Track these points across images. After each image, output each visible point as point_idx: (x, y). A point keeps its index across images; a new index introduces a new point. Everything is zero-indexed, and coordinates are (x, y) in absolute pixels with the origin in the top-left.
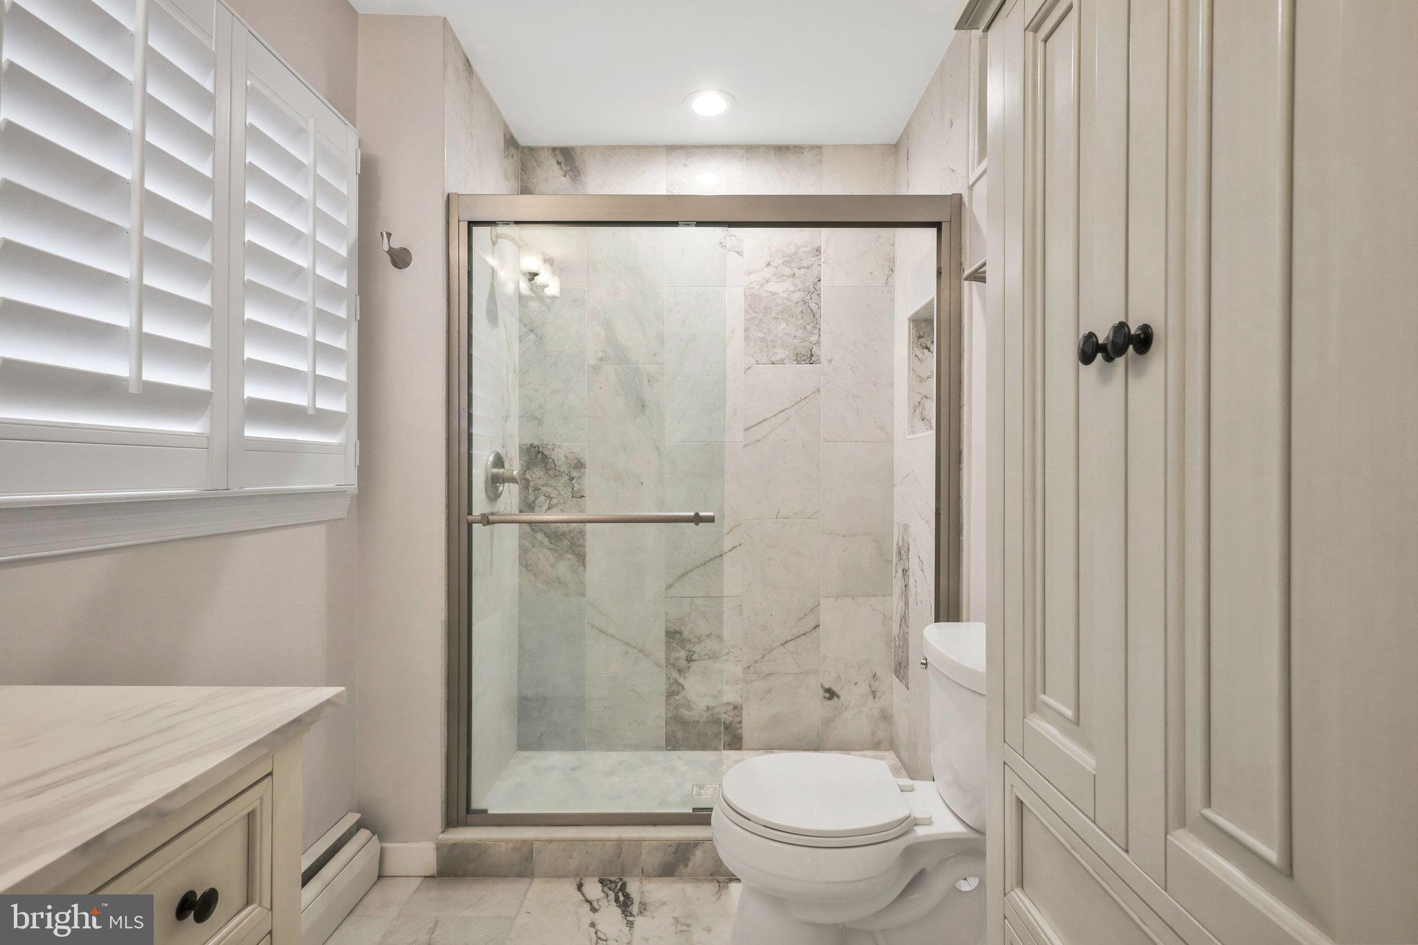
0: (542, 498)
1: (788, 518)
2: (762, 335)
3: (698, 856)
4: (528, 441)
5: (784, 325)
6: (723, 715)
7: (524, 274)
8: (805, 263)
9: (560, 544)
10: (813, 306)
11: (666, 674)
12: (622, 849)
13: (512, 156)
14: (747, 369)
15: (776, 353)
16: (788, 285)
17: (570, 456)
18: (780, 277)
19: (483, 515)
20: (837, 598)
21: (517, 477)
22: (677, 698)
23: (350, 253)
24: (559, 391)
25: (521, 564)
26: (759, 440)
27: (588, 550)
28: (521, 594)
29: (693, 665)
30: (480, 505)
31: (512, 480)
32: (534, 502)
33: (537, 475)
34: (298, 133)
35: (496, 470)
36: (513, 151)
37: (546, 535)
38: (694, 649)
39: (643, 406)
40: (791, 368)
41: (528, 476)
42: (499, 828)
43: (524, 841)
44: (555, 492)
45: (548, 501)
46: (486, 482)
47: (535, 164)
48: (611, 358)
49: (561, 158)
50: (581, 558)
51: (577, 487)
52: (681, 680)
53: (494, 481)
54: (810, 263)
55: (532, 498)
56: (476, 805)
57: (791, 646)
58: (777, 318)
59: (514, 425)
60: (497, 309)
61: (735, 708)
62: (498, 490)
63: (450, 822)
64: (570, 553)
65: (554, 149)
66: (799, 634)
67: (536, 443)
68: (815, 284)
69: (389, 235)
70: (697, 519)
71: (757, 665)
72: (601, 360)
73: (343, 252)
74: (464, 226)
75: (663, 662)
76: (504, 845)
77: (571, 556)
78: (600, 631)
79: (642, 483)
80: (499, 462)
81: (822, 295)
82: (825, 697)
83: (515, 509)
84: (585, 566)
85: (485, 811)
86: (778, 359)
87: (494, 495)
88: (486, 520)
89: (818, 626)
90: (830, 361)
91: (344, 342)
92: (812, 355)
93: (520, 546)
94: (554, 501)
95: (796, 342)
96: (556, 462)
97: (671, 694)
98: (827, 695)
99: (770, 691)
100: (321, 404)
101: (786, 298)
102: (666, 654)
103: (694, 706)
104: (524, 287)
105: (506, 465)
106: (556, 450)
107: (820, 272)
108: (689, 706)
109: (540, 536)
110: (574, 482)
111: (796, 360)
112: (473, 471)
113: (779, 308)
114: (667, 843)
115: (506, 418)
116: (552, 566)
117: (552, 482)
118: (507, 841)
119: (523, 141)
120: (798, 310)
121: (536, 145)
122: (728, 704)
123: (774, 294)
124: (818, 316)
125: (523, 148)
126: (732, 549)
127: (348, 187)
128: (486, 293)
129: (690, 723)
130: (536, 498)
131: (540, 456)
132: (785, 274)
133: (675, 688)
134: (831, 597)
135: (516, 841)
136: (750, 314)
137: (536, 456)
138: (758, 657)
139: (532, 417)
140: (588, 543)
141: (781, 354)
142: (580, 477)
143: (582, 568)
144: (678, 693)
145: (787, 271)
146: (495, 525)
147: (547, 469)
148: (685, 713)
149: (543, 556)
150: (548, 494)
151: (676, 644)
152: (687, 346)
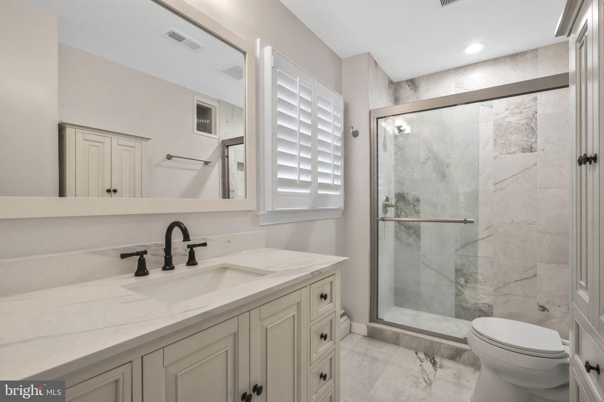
0: (403, 213)
1: (518, 224)
2: (503, 142)
3: (465, 356)
4: (398, 192)
5: (515, 136)
6: (483, 308)
7: (396, 127)
8: (527, 106)
9: (410, 231)
10: (532, 125)
11: (455, 287)
12: (433, 344)
13: (391, 87)
14: (496, 157)
15: (511, 149)
16: (518, 117)
17: (414, 197)
18: (513, 114)
19: (382, 218)
20: (547, 263)
21: (394, 205)
22: (461, 297)
23: (342, 135)
24: (409, 172)
25: (395, 237)
26: (502, 189)
27: (421, 234)
28: (395, 249)
29: (469, 285)
30: (381, 215)
31: (392, 206)
32: (400, 214)
33: (401, 204)
34: (328, 104)
35: (386, 203)
36: (392, 86)
37: (405, 227)
38: (468, 278)
39: (445, 176)
40: (520, 156)
41: (398, 205)
42: (387, 326)
43: (396, 332)
44: (408, 211)
45: (405, 214)
46: (383, 207)
47: (399, 88)
48: (430, 158)
49: (409, 83)
50: (418, 236)
51: (417, 209)
52: (462, 290)
53: (386, 206)
54: (530, 105)
55: (399, 213)
56: (380, 317)
57: (519, 283)
58: (511, 133)
59: (392, 186)
60: (386, 143)
61: (489, 306)
62: (387, 210)
63: (371, 320)
64: (414, 234)
65: (407, 81)
66: (524, 278)
67: (401, 192)
68: (533, 115)
69: (352, 127)
70: (465, 222)
71: (501, 289)
72: (427, 159)
73: (340, 135)
74: (375, 120)
75: (454, 281)
76: (389, 332)
77: (415, 236)
78: (426, 265)
79: (444, 208)
80: (387, 199)
81: (538, 120)
82: (540, 310)
83: (393, 216)
84: (420, 240)
85: (383, 320)
86: (512, 151)
87: (385, 212)
88: (383, 220)
89: (535, 275)
90: (543, 150)
91: (340, 163)
92: (532, 148)
93: (395, 231)
94: (408, 214)
95: (522, 143)
96: (409, 199)
97: (457, 295)
98: (541, 309)
99: (508, 301)
100: (335, 183)
101: (517, 123)
102: (455, 278)
103: (469, 302)
104: (396, 132)
105: (390, 201)
106: (409, 195)
107: (536, 109)
108: (466, 301)
109: (402, 227)
110: (415, 207)
111: (523, 151)
112: (379, 203)
113: (513, 128)
114: (452, 347)
115: (390, 184)
116: (407, 239)
117: (407, 207)
118: (390, 331)
119: (394, 81)
120: (524, 128)
121: (400, 81)
122: (486, 304)
123: (510, 122)
124: (535, 129)
125: (395, 83)
126: (488, 237)
127: (340, 115)
128: (383, 139)
129: (466, 308)
130: (401, 213)
131: (402, 197)
132: (516, 112)
133: (459, 293)
134: (543, 262)
135: (393, 332)
136: (497, 133)
137: (401, 197)
138: (501, 286)
139: (399, 182)
140: (421, 231)
141: (514, 149)
142: (418, 205)
143: (419, 240)
144: (461, 295)
145: (517, 111)
146: (386, 221)
147: (405, 202)
148: (464, 304)
149: (404, 235)
150: (405, 212)
151: (460, 275)
152: (465, 150)
